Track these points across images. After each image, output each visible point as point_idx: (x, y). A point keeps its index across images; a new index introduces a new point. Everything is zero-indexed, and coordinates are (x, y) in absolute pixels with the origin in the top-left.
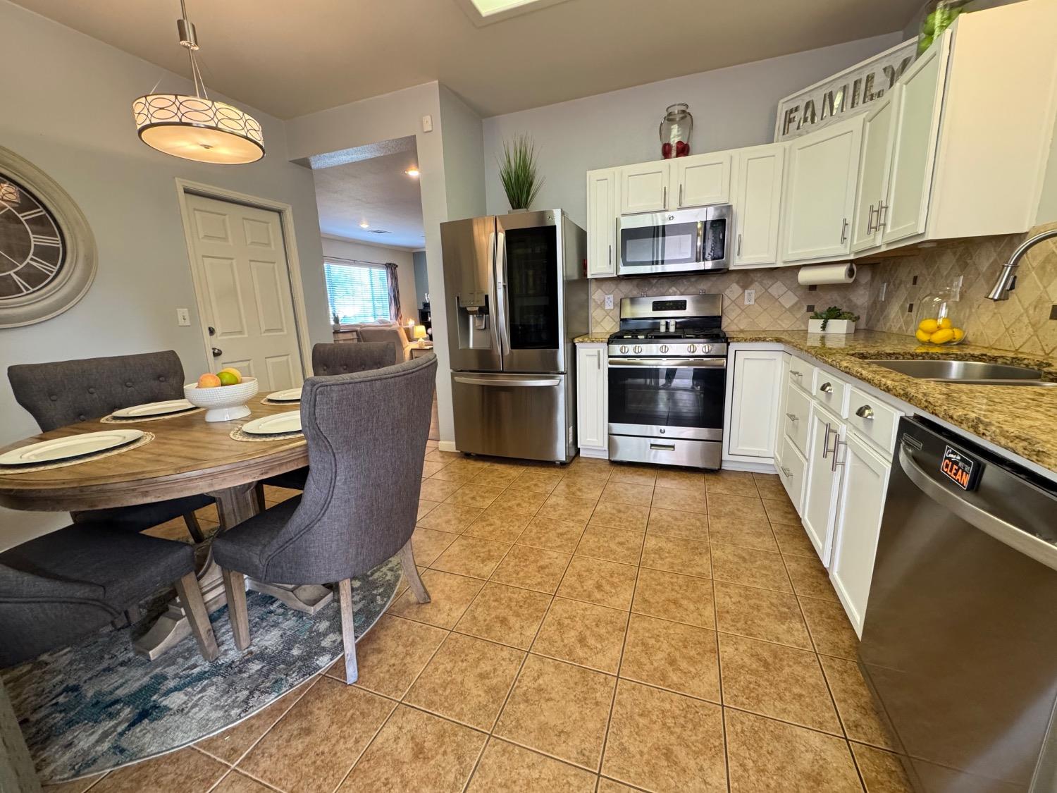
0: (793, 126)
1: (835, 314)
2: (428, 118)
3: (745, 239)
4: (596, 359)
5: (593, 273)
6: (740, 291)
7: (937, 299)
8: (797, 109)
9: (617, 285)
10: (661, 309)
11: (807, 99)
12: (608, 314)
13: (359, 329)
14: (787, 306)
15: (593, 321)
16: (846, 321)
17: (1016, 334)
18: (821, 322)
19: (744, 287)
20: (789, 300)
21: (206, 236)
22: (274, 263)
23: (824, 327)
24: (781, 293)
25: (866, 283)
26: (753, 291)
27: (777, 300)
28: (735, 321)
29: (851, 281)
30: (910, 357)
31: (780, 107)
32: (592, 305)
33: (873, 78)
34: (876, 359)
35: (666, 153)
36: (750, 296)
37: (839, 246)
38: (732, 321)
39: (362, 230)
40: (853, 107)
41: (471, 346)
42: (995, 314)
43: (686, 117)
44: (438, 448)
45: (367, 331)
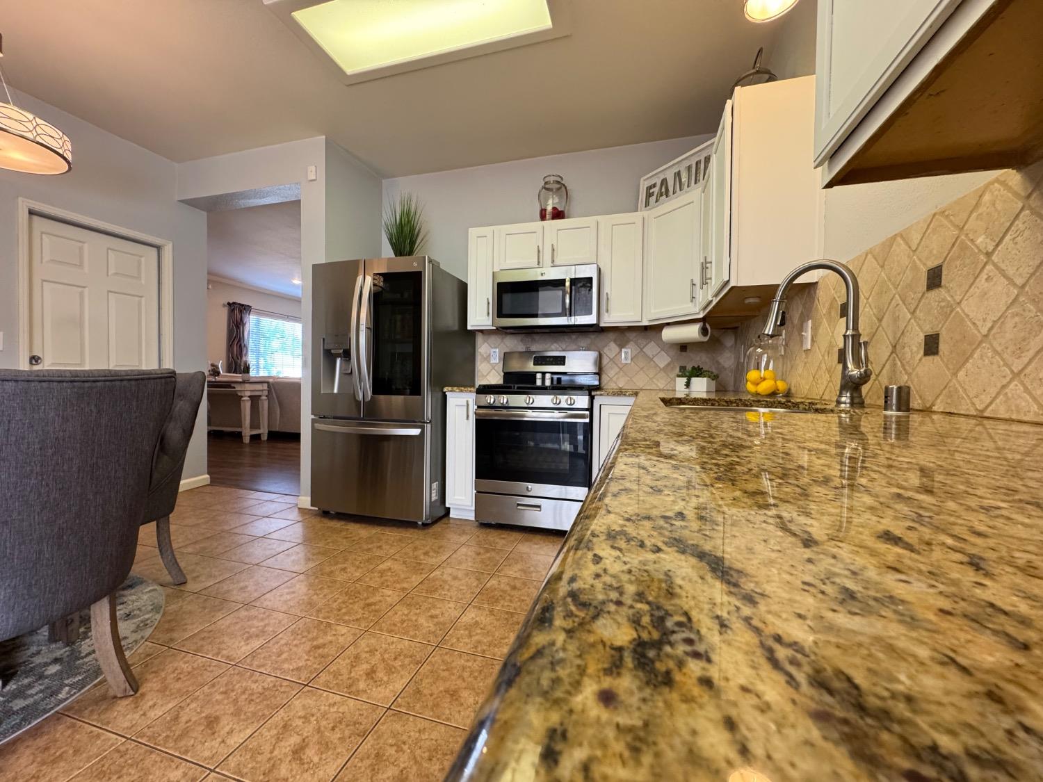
0: (653, 199)
1: (698, 372)
2: (313, 168)
3: (612, 297)
4: (465, 409)
5: (472, 324)
6: (617, 349)
7: (759, 350)
8: (654, 185)
9: (503, 339)
10: (541, 364)
11: (662, 177)
12: (493, 368)
13: (271, 380)
14: (662, 366)
15: (479, 374)
16: (705, 379)
17: (819, 381)
18: (685, 380)
19: (621, 346)
20: (663, 360)
21: (53, 261)
22: (141, 297)
23: (688, 385)
24: (655, 353)
25: (732, 346)
26: (629, 351)
27: (652, 360)
28: (614, 379)
29: (706, 339)
30: (724, 404)
31: (641, 183)
32: (478, 358)
33: (709, 159)
34: (694, 405)
35: (543, 217)
36: (626, 354)
37: (691, 305)
38: (611, 379)
39: (294, 285)
40: (696, 183)
41: (336, 391)
42: (805, 363)
43: (560, 188)
44: (297, 505)
45: (279, 383)
